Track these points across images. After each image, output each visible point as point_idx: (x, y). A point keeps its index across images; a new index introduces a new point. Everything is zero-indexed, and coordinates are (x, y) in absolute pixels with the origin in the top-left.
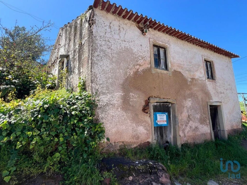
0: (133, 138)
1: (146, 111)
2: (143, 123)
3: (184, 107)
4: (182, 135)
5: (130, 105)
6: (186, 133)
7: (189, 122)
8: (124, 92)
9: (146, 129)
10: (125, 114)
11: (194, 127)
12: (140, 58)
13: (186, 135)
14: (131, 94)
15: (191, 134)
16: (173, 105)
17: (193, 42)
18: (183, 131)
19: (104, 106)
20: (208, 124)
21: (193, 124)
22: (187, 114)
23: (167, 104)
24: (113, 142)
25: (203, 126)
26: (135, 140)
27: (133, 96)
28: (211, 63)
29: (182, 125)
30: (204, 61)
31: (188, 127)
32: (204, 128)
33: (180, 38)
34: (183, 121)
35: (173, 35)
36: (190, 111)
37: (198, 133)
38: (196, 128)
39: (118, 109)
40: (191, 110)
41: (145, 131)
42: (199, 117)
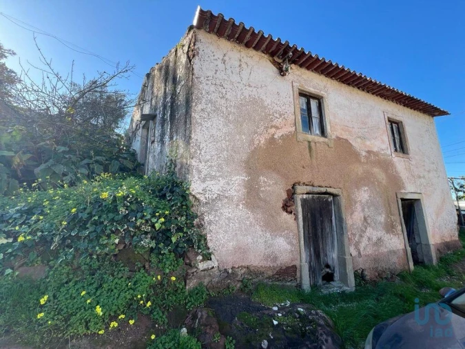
0: (266, 259)
1: (289, 209)
2: (284, 231)
3: (356, 203)
4: (354, 253)
5: (260, 199)
6: (361, 250)
7: (366, 228)
8: (249, 174)
9: (290, 243)
10: (251, 216)
11: (375, 239)
12: (277, 115)
13: (362, 253)
14: (261, 178)
15: (370, 251)
16: (336, 198)
17: (367, 88)
18: (357, 246)
19: (213, 200)
20: (400, 232)
21: (374, 233)
22: (362, 215)
23: (325, 198)
24: (230, 267)
25: (392, 236)
26: (269, 264)
27: (264, 182)
28: (400, 125)
29: (354, 235)
30: (387, 121)
31: (364, 239)
32: (393, 241)
33: (345, 81)
34: (355, 227)
35: (333, 76)
36: (366, 210)
37: (384, 250)
38: (379, 240)
39: (238, 205)
40: (369, 208)
41: (289, 247)
42: (383, 220)
